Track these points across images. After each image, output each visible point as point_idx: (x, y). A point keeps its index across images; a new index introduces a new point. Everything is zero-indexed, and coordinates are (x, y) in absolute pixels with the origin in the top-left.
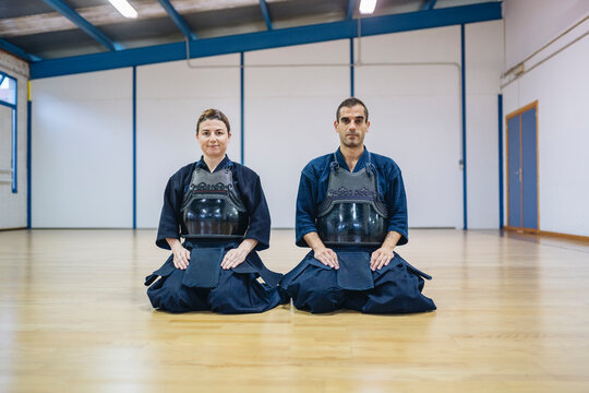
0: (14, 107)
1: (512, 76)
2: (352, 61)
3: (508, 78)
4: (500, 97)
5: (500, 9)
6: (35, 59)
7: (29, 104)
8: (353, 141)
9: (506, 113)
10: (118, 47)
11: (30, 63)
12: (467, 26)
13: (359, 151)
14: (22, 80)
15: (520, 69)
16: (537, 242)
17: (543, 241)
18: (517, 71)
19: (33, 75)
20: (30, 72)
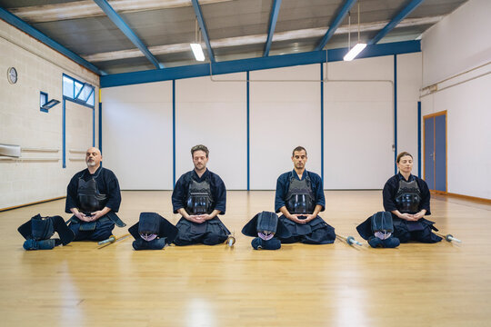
0: (93, 107)
1: (428, 91)
2: (322, 79)
3: (425, 92)
4: (419, 103)
5: (420, 45)
6: (103, 74)
7: (100, 104)
8: (300, 166)
9: (423, 114)
10: (162, 66)
11: (100, 76)
12: (398, 56)
13: (303, 171)
14: (97, 88)
15: (435, 88)
16: (446, 200)
17: (450, 200)
18: (432, 88)
19: (103, 85)
20: (100, 83)
